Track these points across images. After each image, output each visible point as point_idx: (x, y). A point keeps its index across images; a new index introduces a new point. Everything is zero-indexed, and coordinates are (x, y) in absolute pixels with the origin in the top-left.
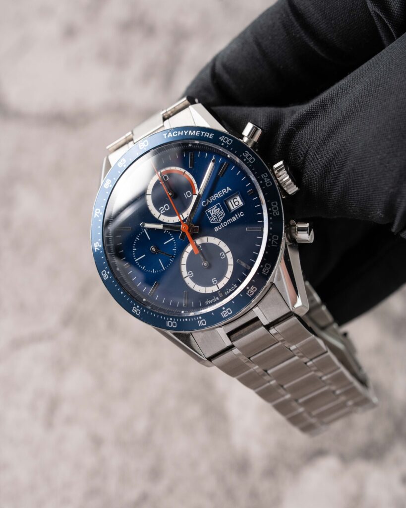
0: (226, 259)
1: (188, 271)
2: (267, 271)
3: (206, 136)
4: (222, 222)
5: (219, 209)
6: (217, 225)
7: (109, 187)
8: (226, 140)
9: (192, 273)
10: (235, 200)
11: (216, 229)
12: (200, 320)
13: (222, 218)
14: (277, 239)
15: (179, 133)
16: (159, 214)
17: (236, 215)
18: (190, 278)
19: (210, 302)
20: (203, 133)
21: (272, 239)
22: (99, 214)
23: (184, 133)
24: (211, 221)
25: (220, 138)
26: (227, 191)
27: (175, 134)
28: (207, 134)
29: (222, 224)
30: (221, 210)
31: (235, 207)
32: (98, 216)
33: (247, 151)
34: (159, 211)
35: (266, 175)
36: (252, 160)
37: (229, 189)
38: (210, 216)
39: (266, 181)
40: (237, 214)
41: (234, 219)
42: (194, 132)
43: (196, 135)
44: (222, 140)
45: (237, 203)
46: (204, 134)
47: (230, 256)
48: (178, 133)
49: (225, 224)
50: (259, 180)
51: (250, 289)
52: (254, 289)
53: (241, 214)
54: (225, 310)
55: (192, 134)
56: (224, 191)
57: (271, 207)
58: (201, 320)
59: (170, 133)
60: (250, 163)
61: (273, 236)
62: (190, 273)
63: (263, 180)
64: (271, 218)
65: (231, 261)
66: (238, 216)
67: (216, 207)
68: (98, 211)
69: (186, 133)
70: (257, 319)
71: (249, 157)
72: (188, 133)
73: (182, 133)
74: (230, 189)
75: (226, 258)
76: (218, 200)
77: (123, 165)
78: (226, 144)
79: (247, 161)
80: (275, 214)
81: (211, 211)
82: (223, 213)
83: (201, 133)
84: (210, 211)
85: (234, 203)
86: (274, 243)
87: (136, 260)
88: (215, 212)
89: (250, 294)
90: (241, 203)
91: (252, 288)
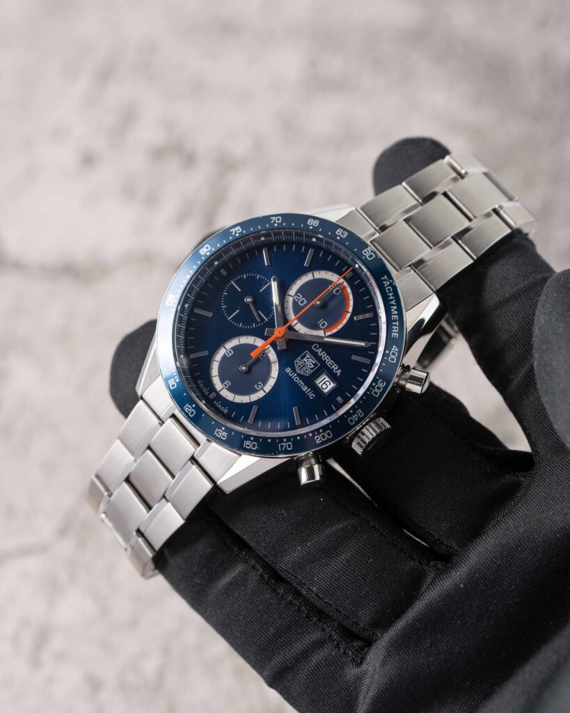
0: (255, 391)
1: (233, 348)
2: (248, 446)
3: (393, 329)
4: (299, 375)
5: (313, 366)
6: (294, 370)
7: (310, 226)
8: (394, 354)
9: (231, 354)
10: (328, 383)
11: (288, 370)
12: (175, 380)
13: (302, 373)
14: (288, 449)
15: (391, 294)
16: (293, 295)
17: (309, 390)
18: (225, 354)
19: (202, 386)
20: (397, 323)
21: (286, 442)
22: (275, 222)
23: (392, 300)
24: (297, 360)
25: (394, 346)
26: (336, 370)
27: (389, 290)
28: (396, 329)
29: (295, 375)
30: (312, 369)
31: (320, 385)
32: (272, 222)
33: (385, 383)
34: (296, 294)
35: (361, 414)
36: (376, 393)
37: (339, 372)
38: (302, 358)
39: (354, 417)
40: (311, 391)
41: (305, 389)
42: (396, 312)
43: (393, 316)
44: (393, 349)
45: (324, 386)
46: (396, 325)
47: (260, 394)
48: (390, 292)
49: (297, 379)
50: (352, 408)
51: (223, 431)
52: (224, 437)
53: (311, 396)
54: (193, 408)
55: (392, 310)
56: (335, 367)
57: (324, 431)
58: (175, 382)
59: (388, 283)
60: (371, 391)
61: (290, 443)
62: (230, 352)
63: (354, 413)
64: (310, 435)
65: (255, 397)
66: (308, 392)
67: (314, 362)
68: (278, 220)
69: (393, 302)
70: (198, 444)
71: (379, 388)
72: (394, 305)
73: (391, 298)
74: (339, 374)
75: (257, 391)
76: (323, 363)
77: (340, 236)
78: (388, 355)
79: (374, 387)
80: (318, 438)
81: (308, 358)
82: (309, 372)
83: (395, 321)
84: (308, 356)
85: (324, 383)
86: (282, 446)
87: (232, 282)
88: (307, 363)
89: (217, 432)
90: (326, 391)
91: (225, 434)
